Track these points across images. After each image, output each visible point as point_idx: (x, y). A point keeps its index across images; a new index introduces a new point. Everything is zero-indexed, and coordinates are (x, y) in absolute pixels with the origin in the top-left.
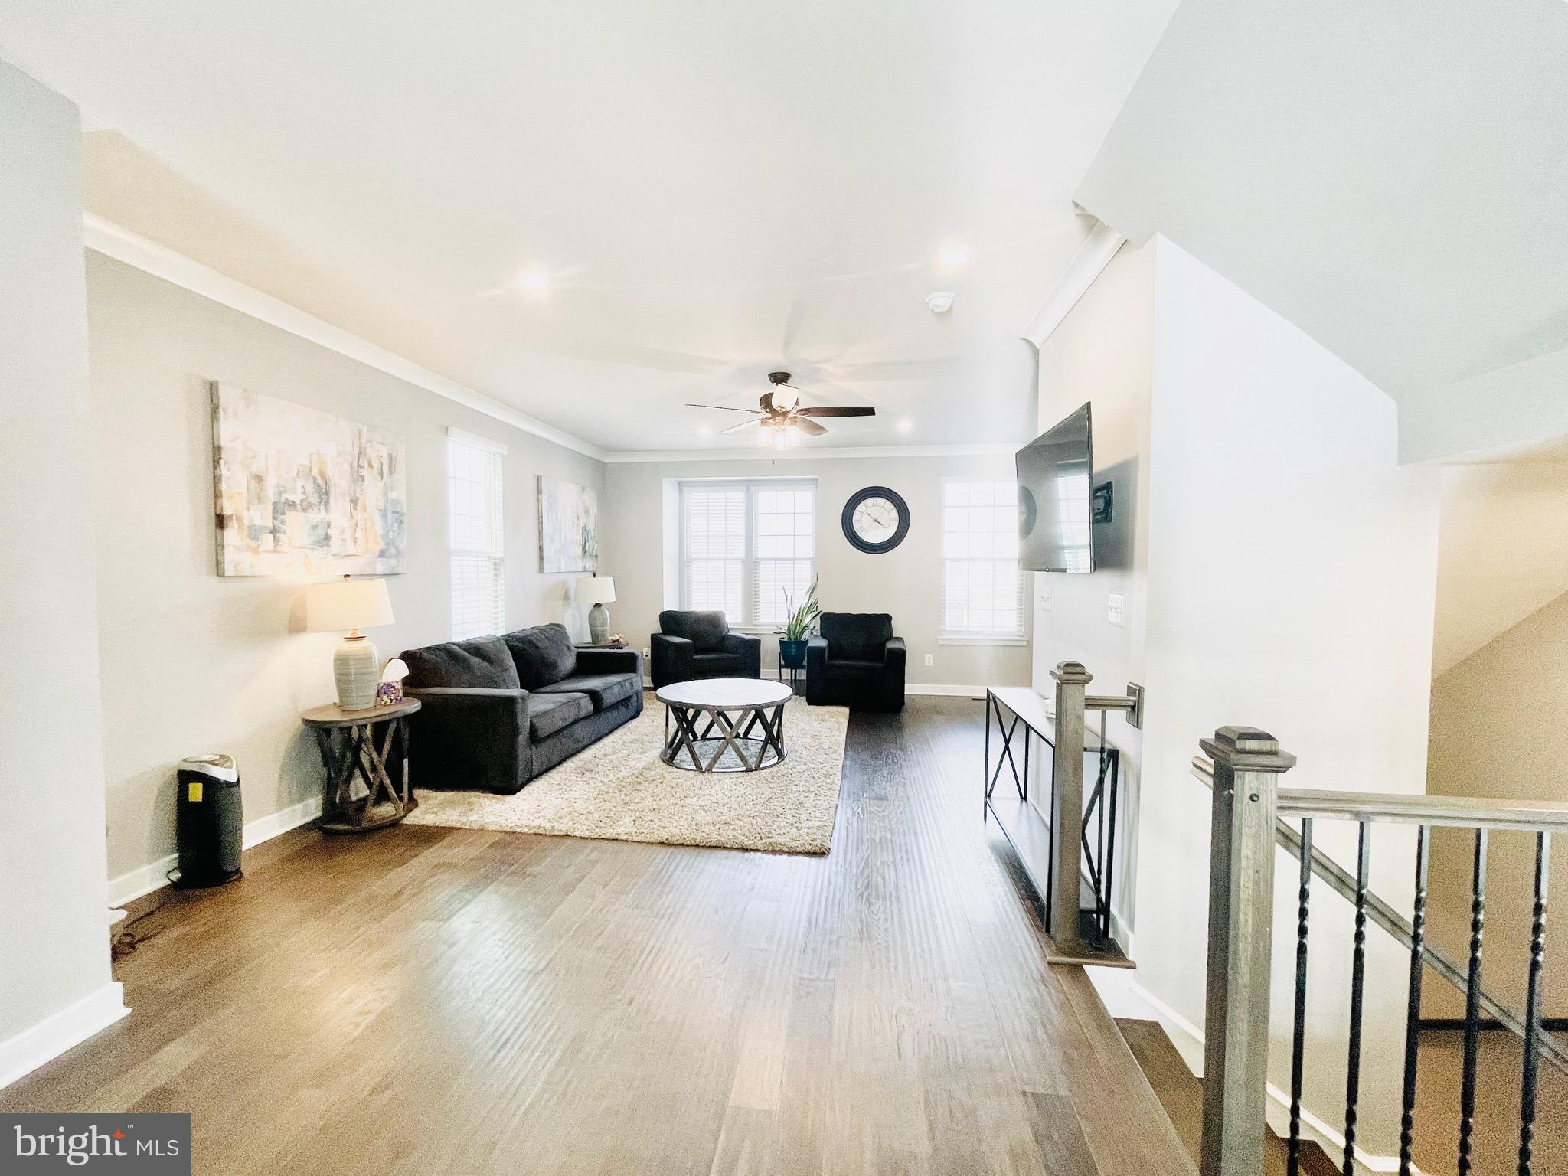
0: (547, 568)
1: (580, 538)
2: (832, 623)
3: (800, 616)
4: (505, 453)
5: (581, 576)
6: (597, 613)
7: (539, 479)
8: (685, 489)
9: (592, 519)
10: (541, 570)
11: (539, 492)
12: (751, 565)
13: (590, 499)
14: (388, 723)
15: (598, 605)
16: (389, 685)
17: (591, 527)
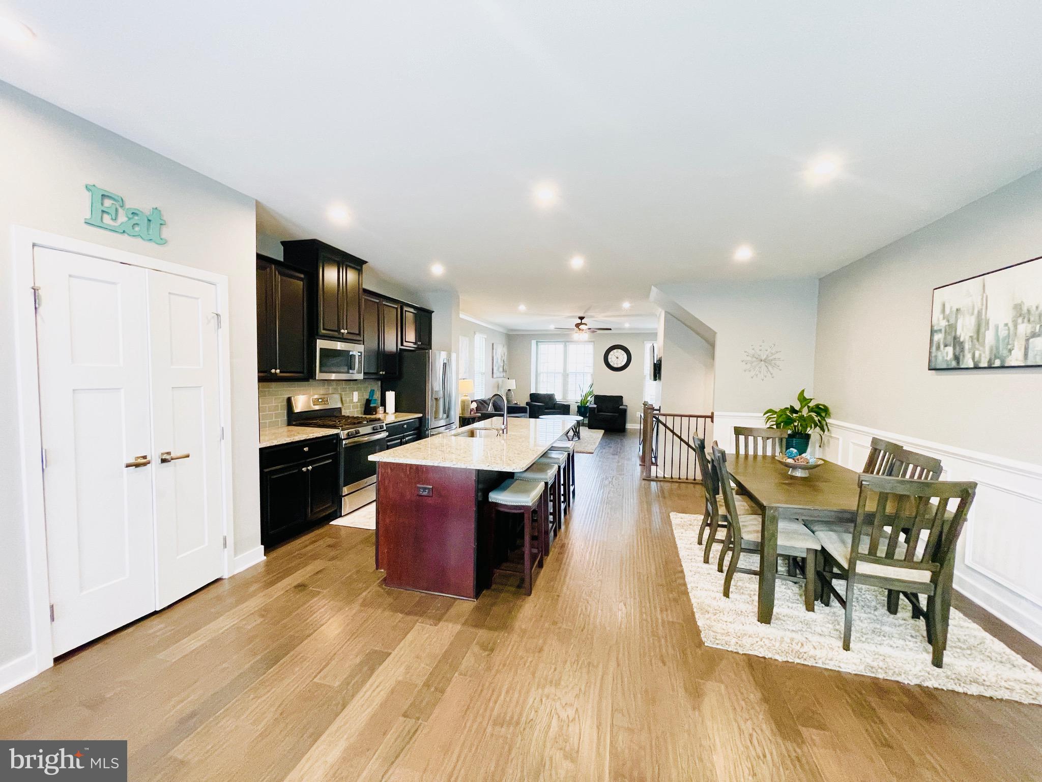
0: (495, 376)
1: (502, 364)
2: (598, 399)
3: (586, 396)
4: (486, 337)
5: (503, 379)
6: (509, 392)
7: (493, 344)
8: (539, 343)
9: (506, 356)
10: (493, 377)
11: (493, 349)
12: (565, 376)
13: (505, 350)
14: (475, 418)
15: (509, 390)
16: (473, 409)
17: (505, 361)
